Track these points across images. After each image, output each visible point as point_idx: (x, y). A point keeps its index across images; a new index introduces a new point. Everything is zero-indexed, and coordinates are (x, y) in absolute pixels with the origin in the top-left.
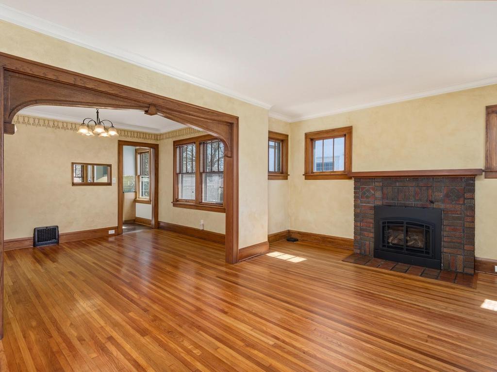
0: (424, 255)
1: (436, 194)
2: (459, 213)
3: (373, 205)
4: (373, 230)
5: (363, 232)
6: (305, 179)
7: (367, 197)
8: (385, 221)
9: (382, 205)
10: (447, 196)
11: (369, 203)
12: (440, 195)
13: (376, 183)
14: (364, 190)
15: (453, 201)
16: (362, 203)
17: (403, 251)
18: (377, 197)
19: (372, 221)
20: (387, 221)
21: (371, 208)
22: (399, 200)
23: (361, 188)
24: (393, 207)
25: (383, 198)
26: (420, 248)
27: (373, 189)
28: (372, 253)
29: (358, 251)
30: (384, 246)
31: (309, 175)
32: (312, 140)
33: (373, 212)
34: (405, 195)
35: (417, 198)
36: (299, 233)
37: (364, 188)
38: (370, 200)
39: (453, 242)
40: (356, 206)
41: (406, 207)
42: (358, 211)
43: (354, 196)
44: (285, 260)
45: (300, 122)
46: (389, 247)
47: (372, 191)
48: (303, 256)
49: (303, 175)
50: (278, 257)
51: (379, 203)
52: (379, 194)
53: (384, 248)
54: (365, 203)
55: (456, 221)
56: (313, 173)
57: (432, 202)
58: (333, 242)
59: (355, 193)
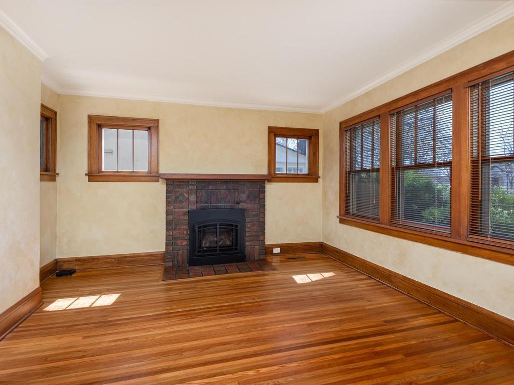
0: (234, 251)
1: (241, 195)
2: (256, 211)
3: (187, 210)
4: (186, 237)
5: (176, 241)
6: (89, 181)
7: (181, 202)
8: (200, 225)
9: (197, 209)
10: (248, 197)
11: (182, 208)
12: (244, 197)
13: (190, 186)
14: (178, 194)
15: (251, 201)
16: (175, 209)
17: (217, 252)
18: (192, 202)
19: (186, 227)
20: (202, 225)
21: (185, 214)
22: (212, 202)
23: (175, 192)
24: (207, 210)
25: (197, 202)
26: (228, 246)
27: (188, 193)
28: (186, 261)
29: (170, 264)
30: (199, 251)
31: (95, 175)
32: (100, 127)
33: (186, 218)
34: (217, 198)
35: (226, 200)
36: (78, 260)
37: (176, 192)
38: (184, 204)
39: (253, 236)
40: (168, 213)
41: (217, 209)
42: (171, 218)
43: (166, 201)
44: (90, 307)
45: (80, 97)
46: (204, 251)
47: (186, 195)
48: (109, 291)
49: (86, 175)
50: (70, 307)
51: (193, 207)
52: (193, 198)
53: (199, 254)
54: (178, 208)
55: (254, 218)
56: (102, 172)
57: (238, 203)
58: (133, 261)
59: (167, 198)
